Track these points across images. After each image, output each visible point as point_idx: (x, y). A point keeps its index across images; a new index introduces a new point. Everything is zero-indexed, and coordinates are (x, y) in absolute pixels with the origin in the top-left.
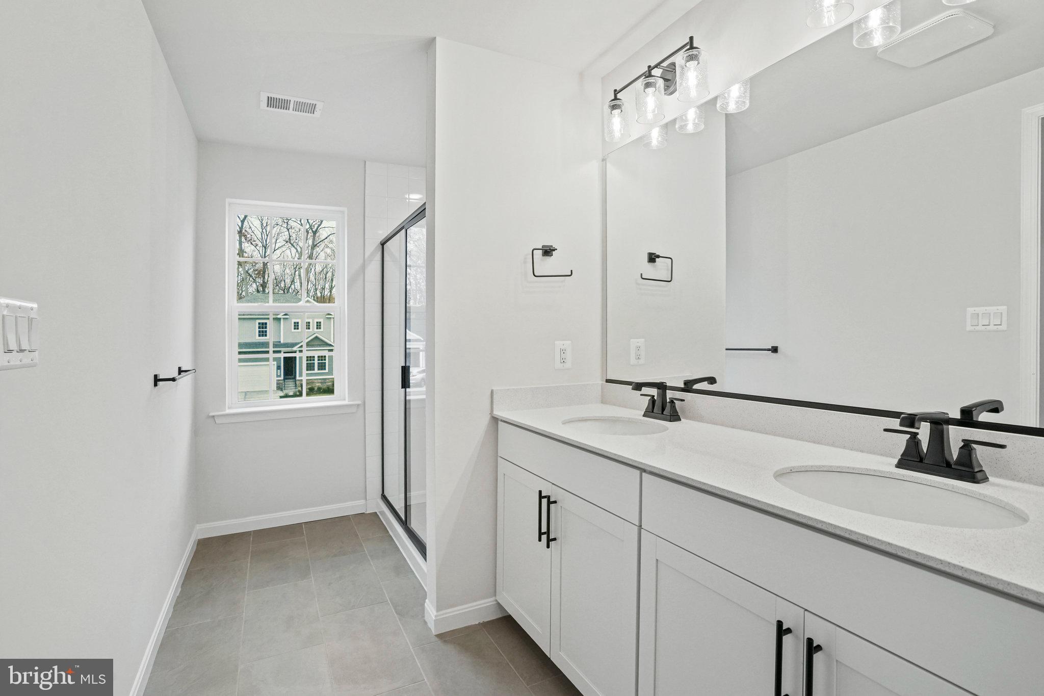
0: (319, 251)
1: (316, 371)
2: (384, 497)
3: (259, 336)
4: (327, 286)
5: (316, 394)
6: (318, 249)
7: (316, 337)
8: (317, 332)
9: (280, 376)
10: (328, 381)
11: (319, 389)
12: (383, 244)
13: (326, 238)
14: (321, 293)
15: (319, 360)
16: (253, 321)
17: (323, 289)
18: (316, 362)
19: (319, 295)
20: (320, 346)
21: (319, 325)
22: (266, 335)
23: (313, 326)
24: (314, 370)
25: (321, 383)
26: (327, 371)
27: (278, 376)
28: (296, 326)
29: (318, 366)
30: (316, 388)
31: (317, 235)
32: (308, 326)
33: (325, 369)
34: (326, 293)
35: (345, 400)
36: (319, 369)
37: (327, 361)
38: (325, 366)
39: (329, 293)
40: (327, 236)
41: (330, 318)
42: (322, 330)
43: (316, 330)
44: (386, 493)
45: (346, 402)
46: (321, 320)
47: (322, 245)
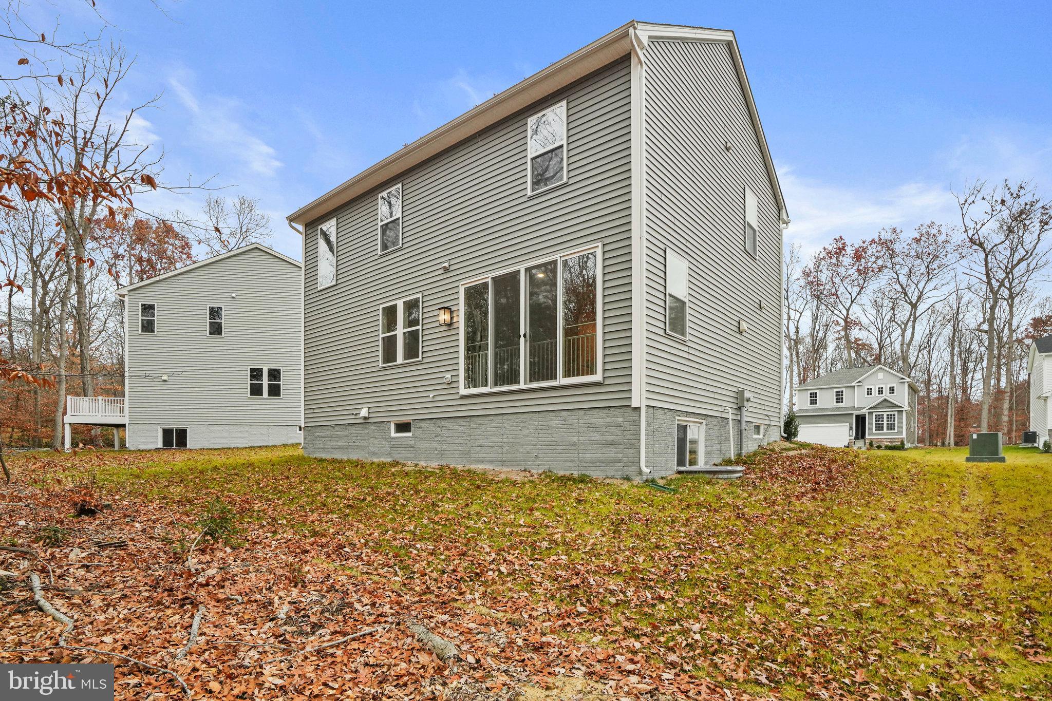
1: (885, 431)
3: (837, 402)
7: (885, 400)
8: (889, 396)
9: (852, 436)
10: (896, 439)
15: (888, 421)
16: (830, 391)
18: (885, 422)
20: (889, 407)
21: (892, 390)
22: (842, 402)
23: (886, 391)
24: (883, 430)
25: (890, 442)
26: (896, 431)
27: (850, 436)
28: (869, 392)
29: (888, 427)
32: (881, 391)
36: (888, 430)
37: (897, 422)
38: (894, 426)
42: (895, 394)
43: (889, 394)
46: (895, 385)
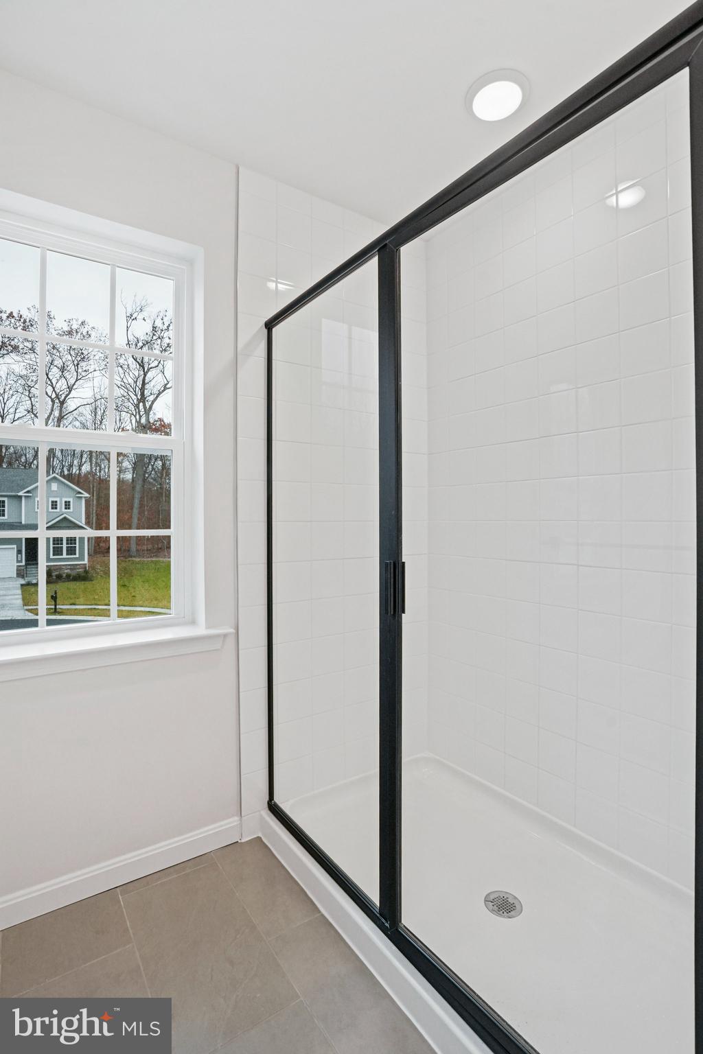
0: (67, 424)
1: (65, 555)
2: (274, 809)
4: (75, 462)
5: (64, 582)
6: (65, 421)
7: (65, 518)
8: (66, 513)
9: (21, 562)
10: (78, 567)
11: (68, 576)
12: (270, 325)
13: (76, 409)
14: (69, 470)
15: (67, 544)
17: (71, 466)
18: (65, 546)
19: (66, 472)
20: (69, 527)
21: (67, 505)
22: (4, 515)
23: (61, 506)
24: (62, 555)
25: (71, 569)
26: (77, 556)
27: (18, 562)
29: (67, 551)
30: (64, 575)
31: (65, 405)
32: (54, 505)
33: (75, 554)
34: (74, 471)
35: (193, 622)
36: (67, 554)
37: (77, 545)
38: (75, 550)
39: (78, 471)
40: (75, 407)
41: (81, 497)
42: (71, 510)
43: (64, 510)
44: (277, 799)
45: (201, 630)
46: (71, 500)
47: (70, 418)
